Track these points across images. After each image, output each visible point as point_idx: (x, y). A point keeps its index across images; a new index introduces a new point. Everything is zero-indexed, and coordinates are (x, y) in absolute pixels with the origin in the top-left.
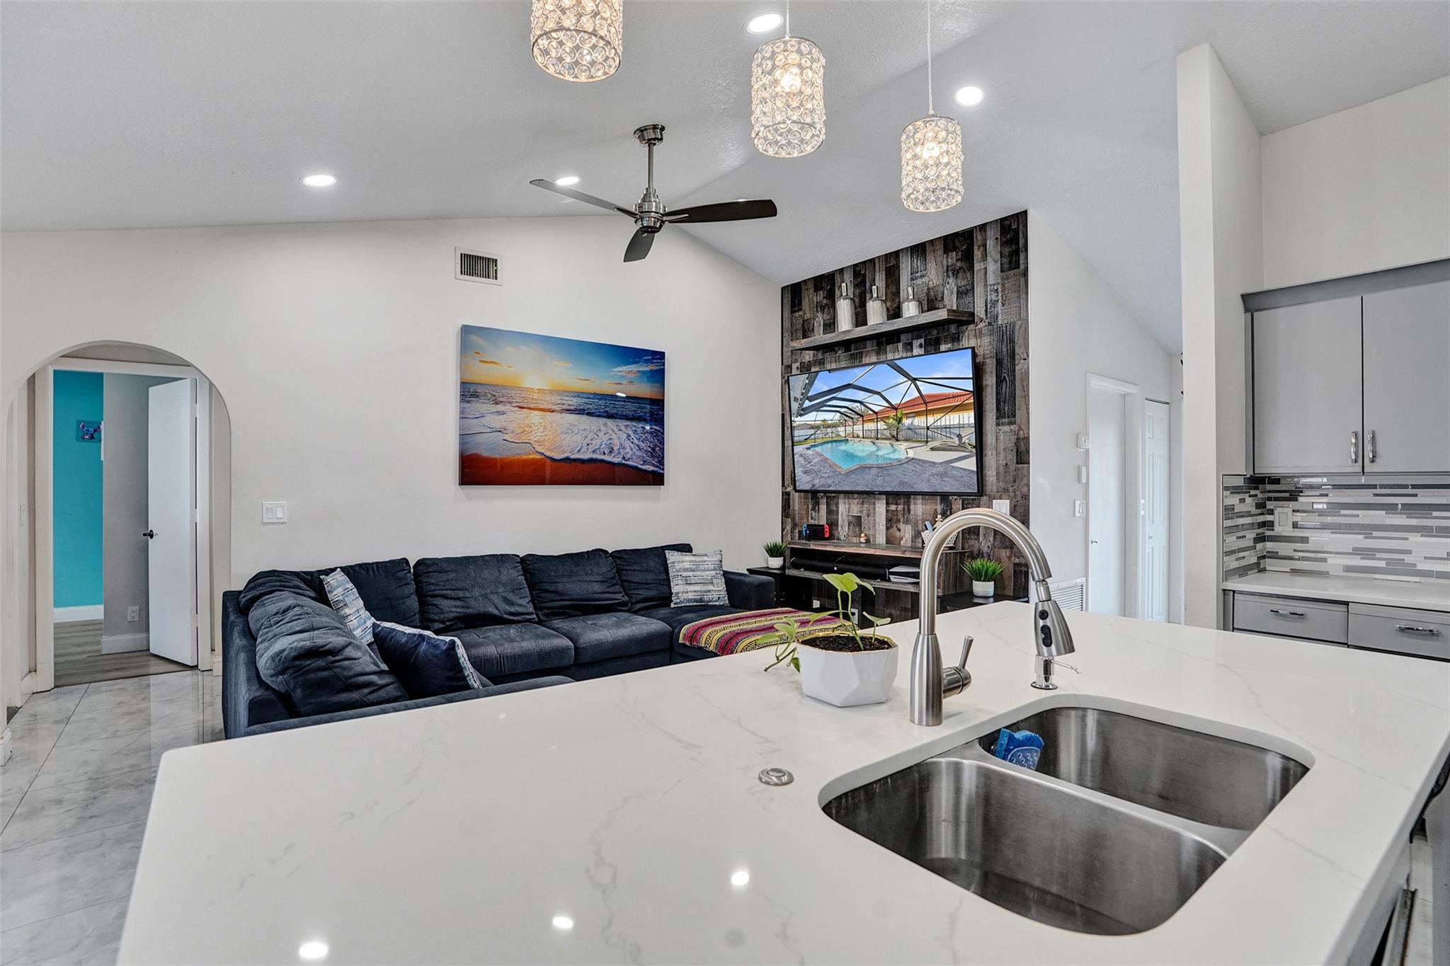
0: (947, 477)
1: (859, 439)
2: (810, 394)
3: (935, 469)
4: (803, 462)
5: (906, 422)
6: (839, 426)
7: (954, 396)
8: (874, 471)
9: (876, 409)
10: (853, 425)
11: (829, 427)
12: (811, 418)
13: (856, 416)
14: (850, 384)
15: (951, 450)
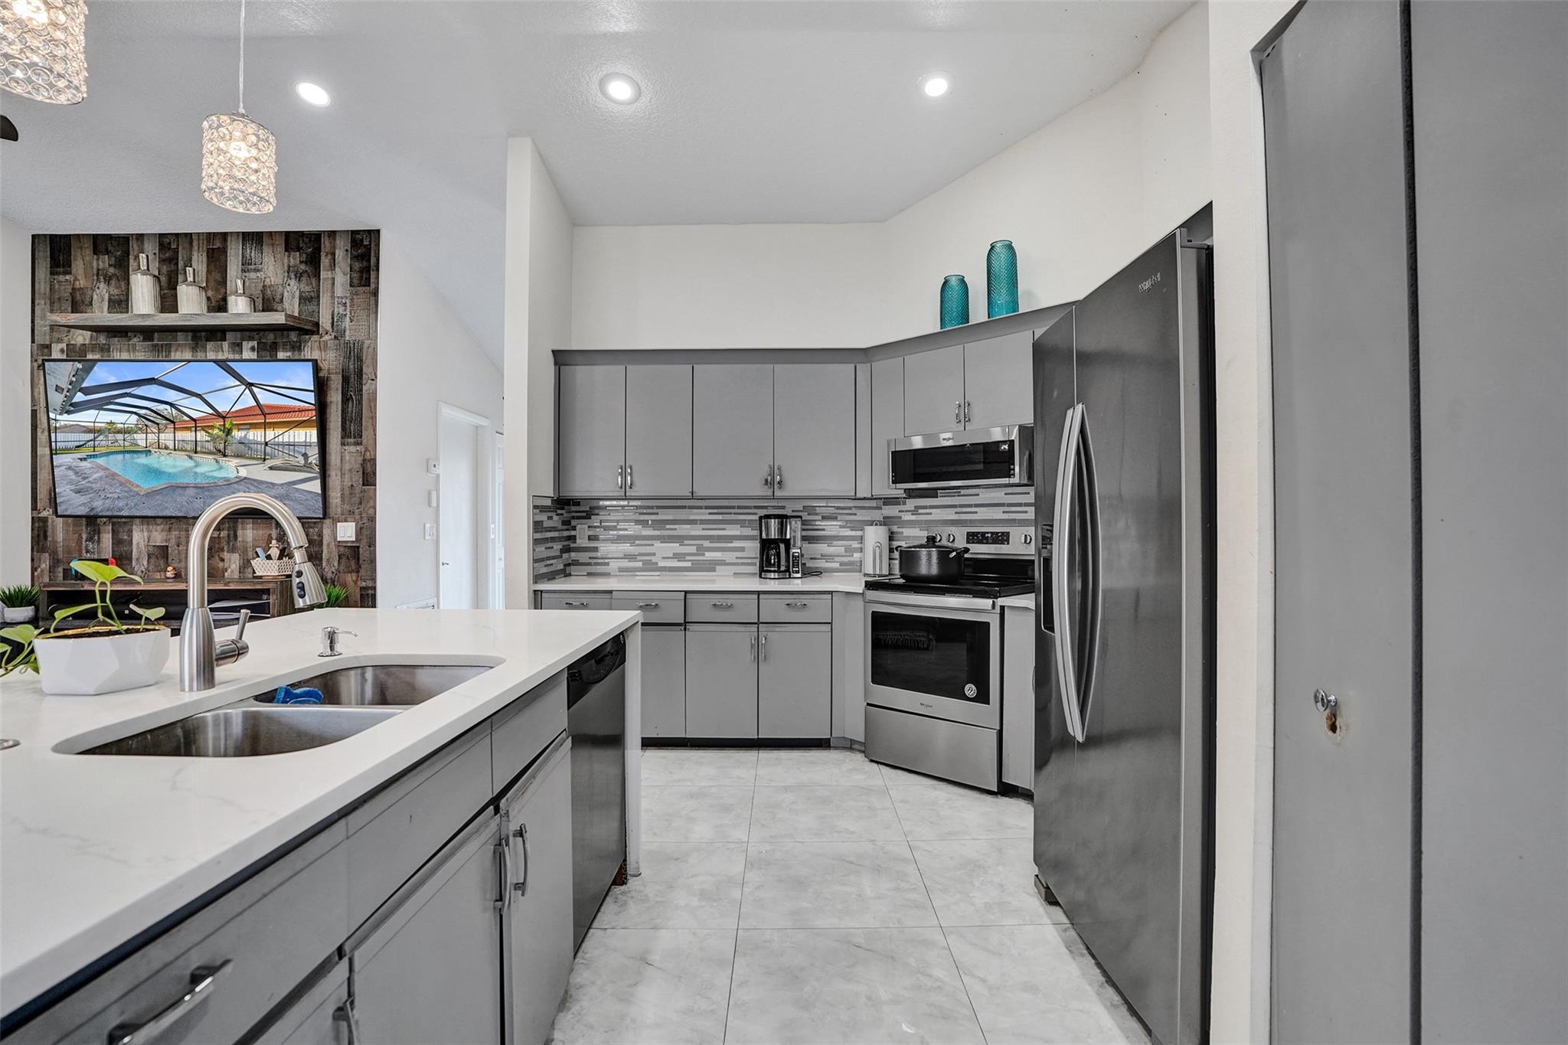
0: (288, 500)
1: (169, 451)
2: (85, 385)
3: (274, 491)
4: (74, 477)
5: (237, 434)
6: (136, 432)
7: (301, 411)
8: (191, 492)
9: (195, 415)
10: (159, 433)
11: (119, 432)
12: (87, 417)
13: (164, 422)
14: (153, 379)
15: (295, 470)
